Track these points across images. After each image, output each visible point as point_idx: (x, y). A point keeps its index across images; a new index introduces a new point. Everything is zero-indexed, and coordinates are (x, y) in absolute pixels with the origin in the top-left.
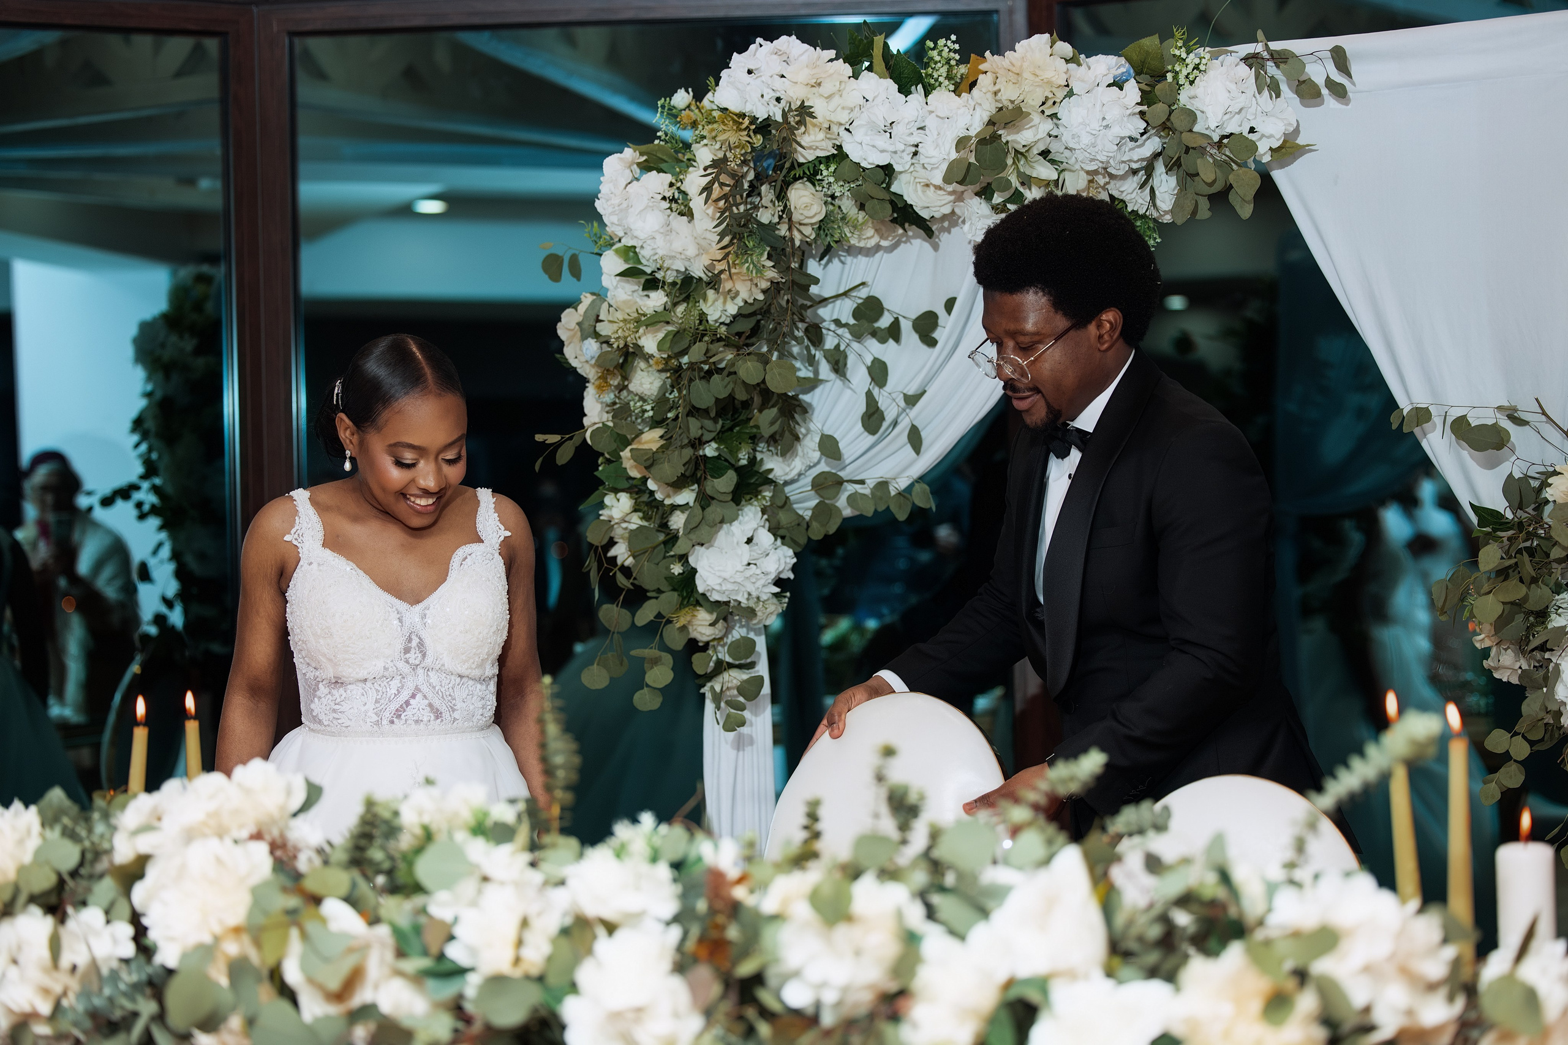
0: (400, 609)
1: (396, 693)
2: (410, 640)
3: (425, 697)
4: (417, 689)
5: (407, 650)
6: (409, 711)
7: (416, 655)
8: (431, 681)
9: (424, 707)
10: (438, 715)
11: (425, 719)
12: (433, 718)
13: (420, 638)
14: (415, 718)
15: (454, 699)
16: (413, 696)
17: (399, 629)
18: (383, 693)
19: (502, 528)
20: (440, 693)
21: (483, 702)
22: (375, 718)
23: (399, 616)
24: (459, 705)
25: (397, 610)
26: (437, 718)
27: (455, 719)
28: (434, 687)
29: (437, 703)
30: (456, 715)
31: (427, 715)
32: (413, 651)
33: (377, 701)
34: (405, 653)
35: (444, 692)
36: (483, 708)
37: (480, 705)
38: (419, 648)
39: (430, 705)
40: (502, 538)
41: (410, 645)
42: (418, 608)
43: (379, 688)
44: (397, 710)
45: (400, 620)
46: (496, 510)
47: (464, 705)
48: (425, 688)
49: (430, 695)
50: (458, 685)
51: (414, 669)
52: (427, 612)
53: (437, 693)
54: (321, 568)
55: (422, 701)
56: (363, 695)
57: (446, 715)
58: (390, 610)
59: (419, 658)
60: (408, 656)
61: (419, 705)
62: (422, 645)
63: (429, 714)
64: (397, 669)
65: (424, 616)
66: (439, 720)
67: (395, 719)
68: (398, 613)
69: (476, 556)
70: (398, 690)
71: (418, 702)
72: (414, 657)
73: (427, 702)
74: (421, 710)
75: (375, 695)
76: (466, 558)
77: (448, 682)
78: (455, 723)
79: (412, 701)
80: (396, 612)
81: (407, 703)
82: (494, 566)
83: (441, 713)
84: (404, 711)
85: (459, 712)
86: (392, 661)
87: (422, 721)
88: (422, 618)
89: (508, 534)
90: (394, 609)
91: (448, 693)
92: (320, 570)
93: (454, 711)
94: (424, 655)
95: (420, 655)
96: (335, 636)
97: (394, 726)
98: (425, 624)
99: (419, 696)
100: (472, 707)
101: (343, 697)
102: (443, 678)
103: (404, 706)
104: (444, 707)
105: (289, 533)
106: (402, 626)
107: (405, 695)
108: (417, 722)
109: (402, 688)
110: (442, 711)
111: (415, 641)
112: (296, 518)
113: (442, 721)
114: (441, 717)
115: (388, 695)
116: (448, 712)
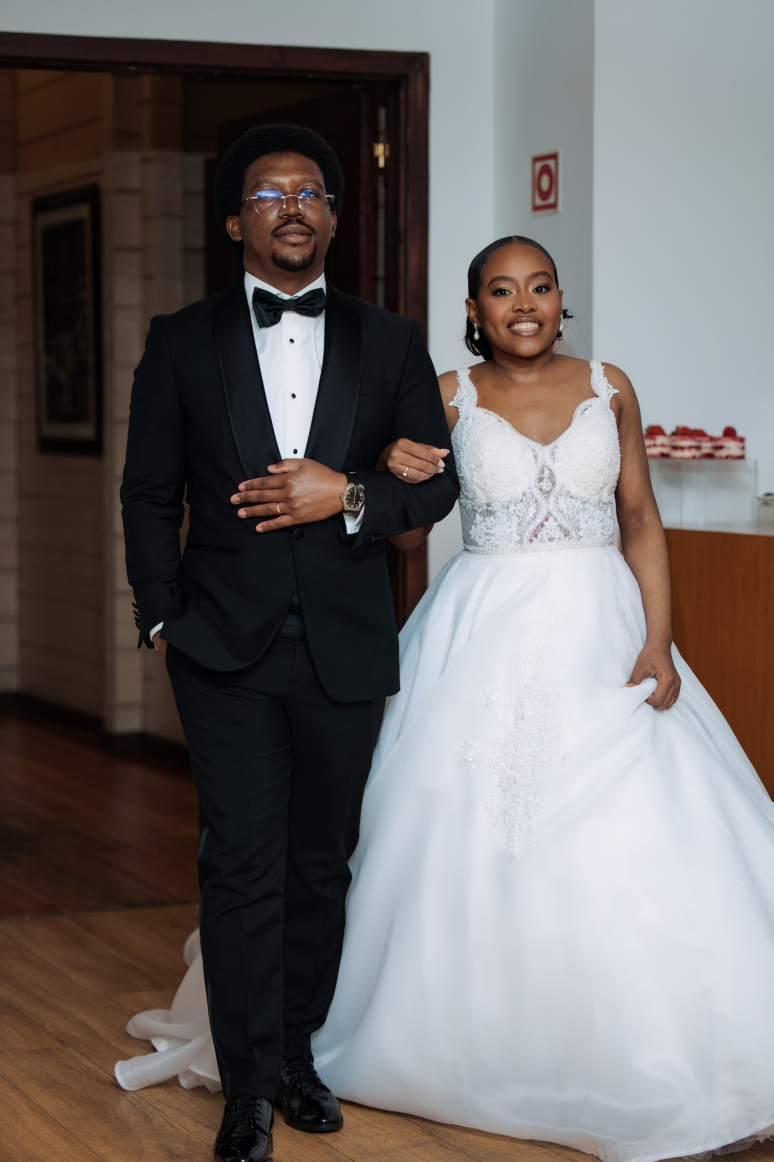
0: (535, 448)
1: (533, 517)
2: (542, 472)
3: (555, 519)
4: (549, 514)
5: (541, 480)
6: (544, 531)
7: (548, 484)
8: (560, 507)
9: (555, 528)
10: (567, 534)
11: (556, 537)
12: (562, 536)
13: (550, 470)
14: (548, 536)
15: (579, 521)
16: (547, 519)
17: (534, 463)
18: (523, 518)
19: (611, 387)
20: (567, 516)
21: (602, 524)
22: (518, 538)
23: (533, 453)
24: (583, 525)
25: (532, 448)
26: (566, 535)
27: (580, 537)
28: (562, 512)
29: (565, 524)
30: (581, 533)
31: (558, 534)
32: (545, 480)
33: (519, 524)
34: (539, 482)
35: (570, 515)
36: (603, 528)
37: (599, 525)
38: (550, 478)
39: (560, 526)
40: (612, 395)
41: (542, 475)
42: (548, 448)
43: (520, 515)
44: (535, 531)
45: (535, 457)
46: (605, 374)
47: (587, 526)
48: (555, 513)
49: (559, 518)
50: (582, 510)
51: (545, 497)
52: (555, 450)
53: (565, 516)
54: (474, 421)
55: (553, 523)
56: (508, 520)
57: (573, 533)
58: (527, 448)
59: (550, 486)
60: (541, 484)
61: (551, 526)
62: (552, 476)
63: (560, 533)
64: (533, 495)
65: (553, 453)
66: (568, 537)
67: (533, 538)
68: (533, 451)
69: (595, 407)
70: (534, 515)
71: (550, 524)
72: (546, 485)
73: (557, 524)
74: (553, 529)
75: (517, 519)
76: (586, 409)
77: (573, 507)
78: (581, 540)
79: (545, 523)
80: (531, 450)
81: (542, 525)
82: (607, 416)
83: (569, 532)
84: (540, 531)
85: (583, 531)
86: (529, 488)
87: (554, 538)
88: (552, 455)
89: (616, 392)
90: (530, 448)
91: (573, 516)
92: (474, 423)
93: (579, 530)
94: (554, 484)
95: (550, 483)
97: (533, 544)
98: (554, 459)
99: (551, 519)
100: (593, 528)
101: (493, 523)
102: (569, 504)
103: (540, 528)
104: (571, 527)
105: (453, 400)
106: (536, 460)
107: (540, 519)
108: (550, 540)
109: (537, 514)
110: (570, 530)
111: (547, 472)
112: (458, 388)
113: (570, 538)
114: (569, 535)
115: (527, 519)
116: (574, 531)
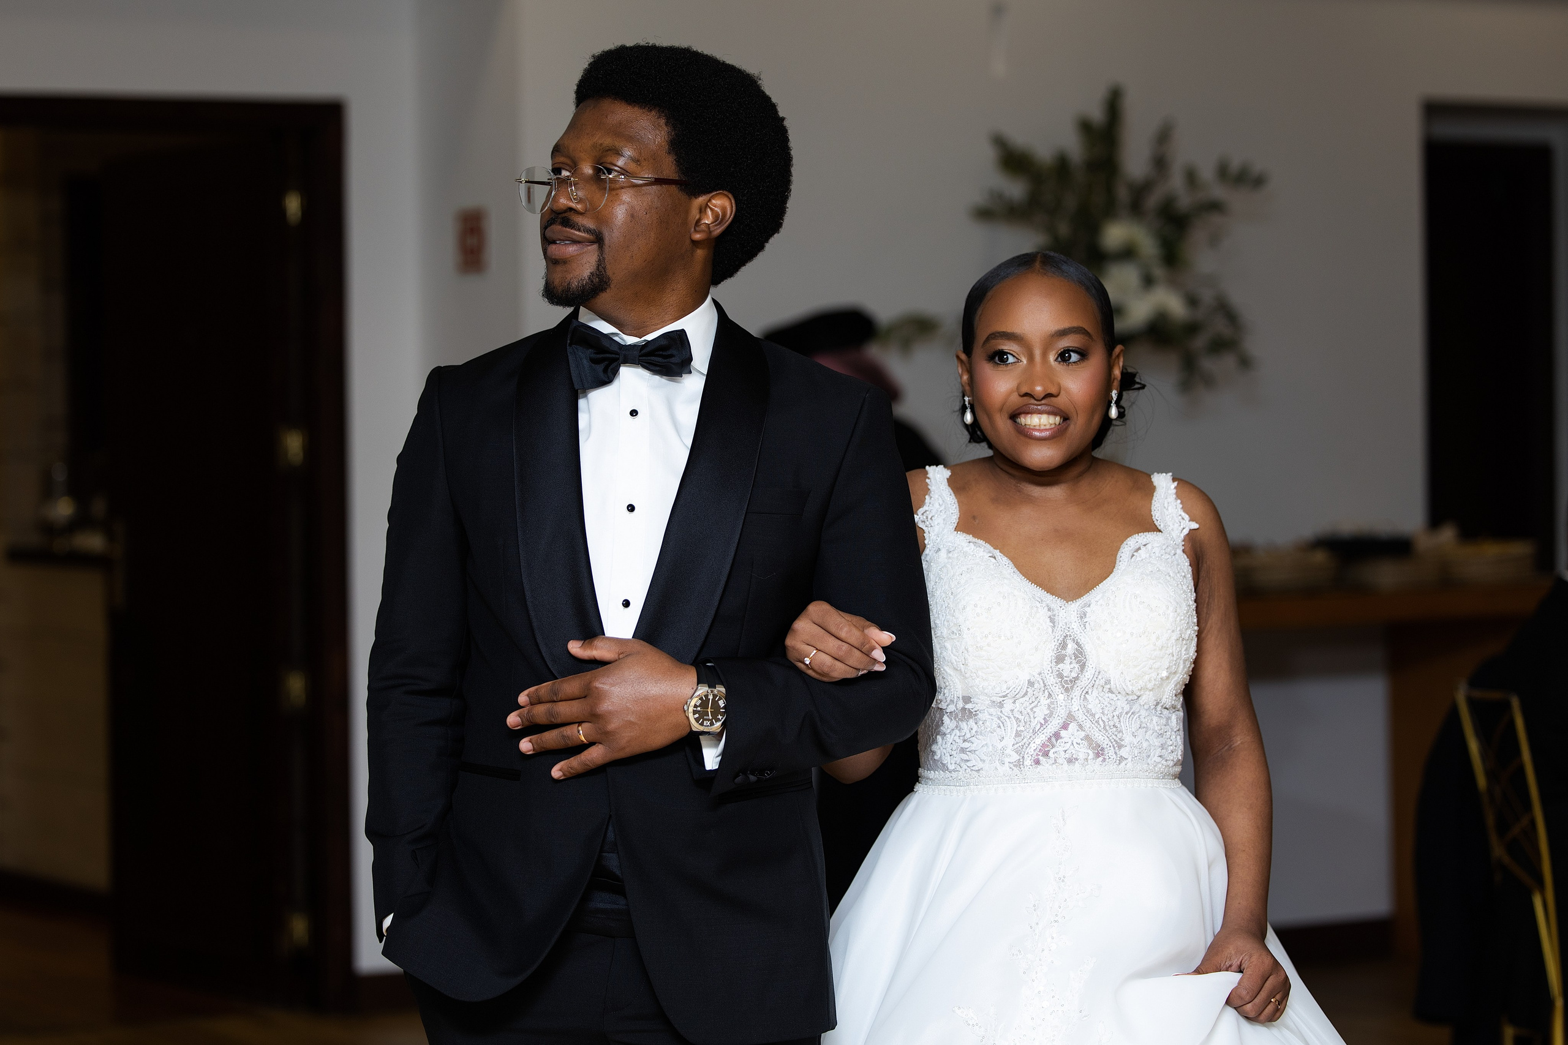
0: (1053, 606)
1: (1043, 722)
2: (1064, 645)
3: (1081, 727)
4: (1071, 717)
5: (1060, 659)
6: (1060, 746)
7: (1072, 666)
8: (1090, 706)
9: (1079, 741)
10: (1099, 752)
11: (1081, 756)
12: (1091, 755)
13: (1077, 643)
14: (1067, 756)
15: (1121, 731)
16: (1065, 727)
17: (1050, 630)
18: (1025, 723)
19: (1187, 517)
20: (1101, 723)
21: (1162, 740)
22: (1015, 757)
23: (1049, 614)
24: (1128, 739)
25: (1048, 605)
26: (1098, 755)
27: (1122, 759)
28: (1093, 715)
29: (1099, 737)
30: (1124, 752)
31: (1083, 751)
32: (1067, 660)
33: (1018, 734)
34: (1057, 663)
35: (1106, 721)
36: (1162, 746)
37: (1157, 742)
38: (1076, 657)
39: (1087, 738)
40: (1186, 532)
41: (1063, 652)
42: (1075, 606)
43: (1020, 717)
44: (1044, 745)
45: (1052, 620)
46: (1178, 496)
47: (1135, 741)
48: (1080, 716)
49: (1087, 725)
50: (1127, 713)
51: (1067, 690)
52: (1087, 609)
53: (1097, 722)
54: (950, 555)
55: (1076, 733)
56: (999, 727)
57: (1110, 752)
58: (1038, 605)
59: (1077, 669)
60: (1061, 666)
61: (1072, 738)
62: (1081, 653)
63: (1086, 751)
64: (1045, 685)
65: (1083, 616)
66: (1101, 759)
67: (1041, 758)
68: (1049, 611)
69: (1153, 548)
70: (1044, 719)
71: (1072, 734)
72: (1068, 668)
73: (1083, 734)
74: (1075, 744)
75: (1015, 726)
76: (1139, 549)
77: (1113, 709)
78: (1123, 764)
79: (1063, 733)
80: (1046, 608)
81: (1057, 735)
82: (1175, 562)
83: (1103, 749)
84: (1053, 746)
85: (1128, 749)
86: (1040, 674)
87: (1077, 759)
88: (1082, 618)
89: (1195, 526)
90: (1044, 604)
91: (1111, 723)
92: (949, 558)
93: (1120, 747)
94: (1083, 667)
95: (1077, 666)
96: (965, 636)
97: (1040, 767)
98: (1085, 626)
99: (1073, 727)
100: (1145, 745)
101: (973, 732)
102: (1106, 703)
103: (1053, 739)
104: (1107, 741)
106: (1054, 626)
107: (1054, 725)
108: (1070, 761)
109: (1050, 716)
110: (1105, 746)
111: (1071, 647)
112: (927, 497)
113: (1104, 760)
114: (1102, 754)
115: (1033, 725)
116: (1112, 748)
